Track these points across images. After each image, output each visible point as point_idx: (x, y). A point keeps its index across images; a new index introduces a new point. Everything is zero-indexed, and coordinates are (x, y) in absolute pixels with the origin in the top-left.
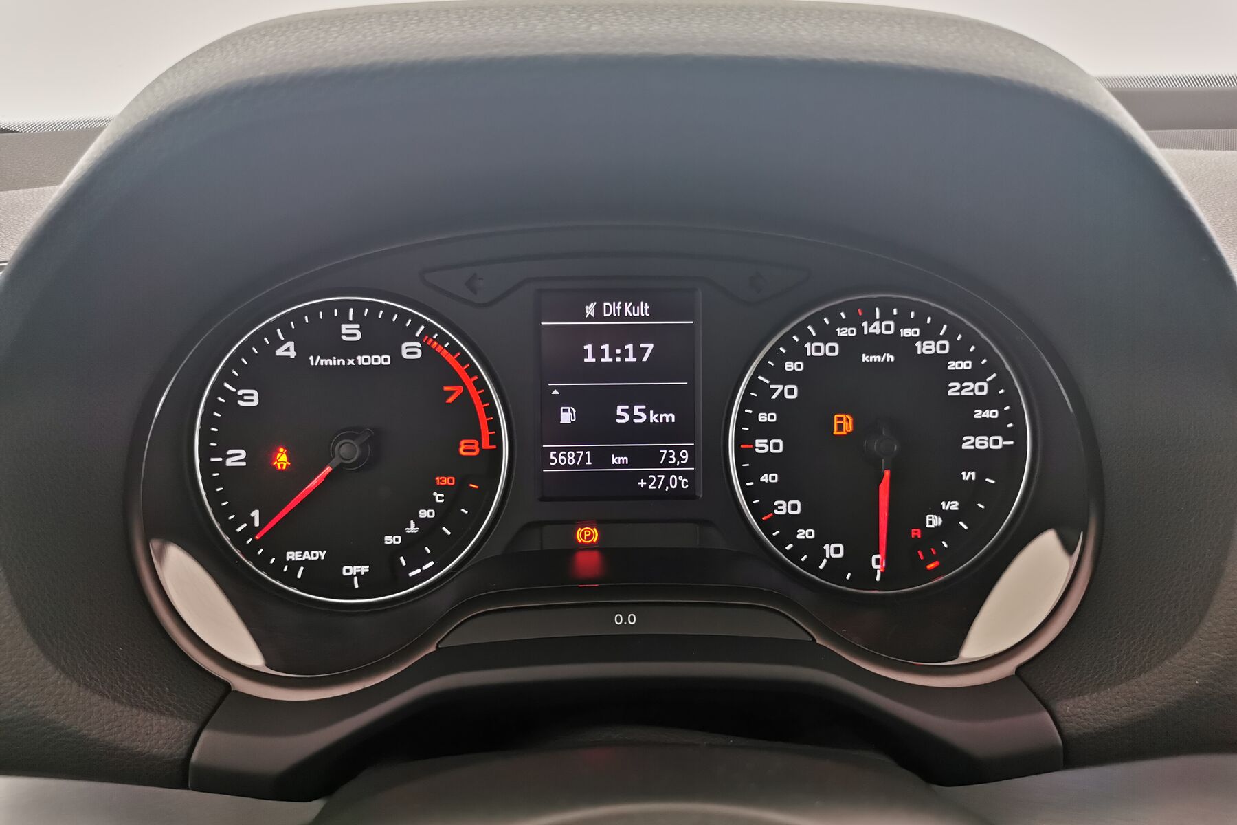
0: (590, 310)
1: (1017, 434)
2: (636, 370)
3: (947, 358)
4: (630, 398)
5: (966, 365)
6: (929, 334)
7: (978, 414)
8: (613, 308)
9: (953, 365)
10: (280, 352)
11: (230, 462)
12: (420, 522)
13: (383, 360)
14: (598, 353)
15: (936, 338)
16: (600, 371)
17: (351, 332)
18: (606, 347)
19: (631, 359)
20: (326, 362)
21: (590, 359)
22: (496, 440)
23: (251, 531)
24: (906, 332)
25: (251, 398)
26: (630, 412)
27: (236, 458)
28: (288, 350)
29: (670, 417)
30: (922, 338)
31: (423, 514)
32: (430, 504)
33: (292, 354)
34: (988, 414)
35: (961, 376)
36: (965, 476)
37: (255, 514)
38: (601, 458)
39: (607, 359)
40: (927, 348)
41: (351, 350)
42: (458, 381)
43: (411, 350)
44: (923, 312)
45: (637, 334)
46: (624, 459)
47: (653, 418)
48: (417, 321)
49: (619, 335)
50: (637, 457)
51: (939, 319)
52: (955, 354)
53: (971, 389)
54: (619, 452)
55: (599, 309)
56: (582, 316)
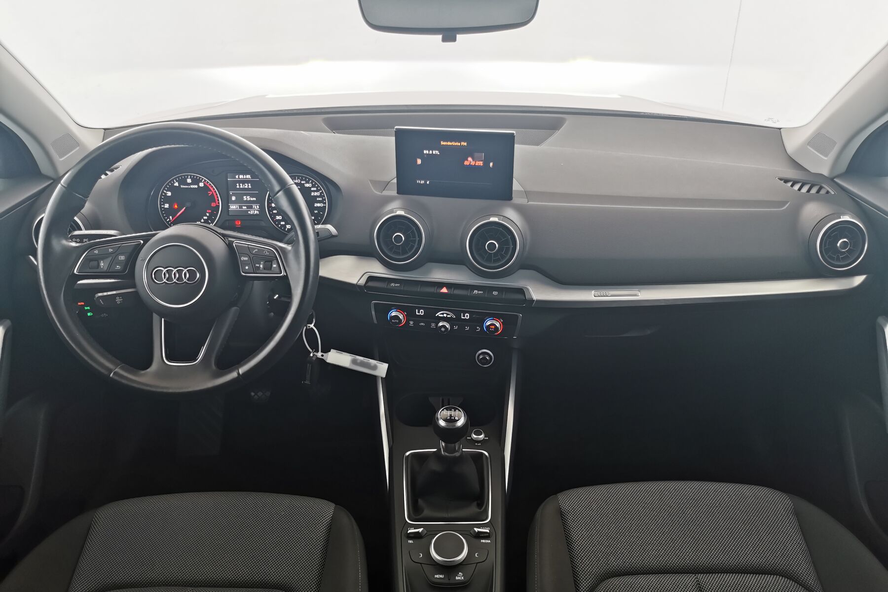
0: (237, 177)
1: (325, 203)
2: (248, 189)
3: (310, 188)
4: (246, 195)
5: (315, 189)
6: (308, 182)
7: (318, 199)
8: (241, 176)
9: (312, 189)
10: (175, 185)
11: (165, 207)
12: (204, 219)
13: (196, 186)
14: (240, 186)
15: (309, 183)
16: (240, 189)
17: (189, 181)
18: (241, 185)
19: (246, 187)
20: (184, 187)
21: (238, 187)
22: (219, 203)
23: (170, 220)
24: (303, 182)
25: (169, 194)
26: (246, 198)
27: (167, 206)
28: (176, 184)
29: (255, 199)
30: (306, 183)
31: (205, 218)
32: (206, 216)
33: (178, 185)
34: (320, 199)
35: (314, 191)
36: (315, 212)
37: (171, 217)
38: (241, 207)
39: (241, 187)
40: (307, 185)
41: (189, 184)
42: (211, 191)
43: (201, 185)
44: (306, 178)
45: (247, 181)
46: (245, 207)
47: (251, 199)
48: (203, 179)
49: (244, 182)
50: (248, 207)
51: (309, 179)
52: (313, 187)
53: (316, 194)
54: (244, 206)
55: (239, 177)
56: (235, 178)
